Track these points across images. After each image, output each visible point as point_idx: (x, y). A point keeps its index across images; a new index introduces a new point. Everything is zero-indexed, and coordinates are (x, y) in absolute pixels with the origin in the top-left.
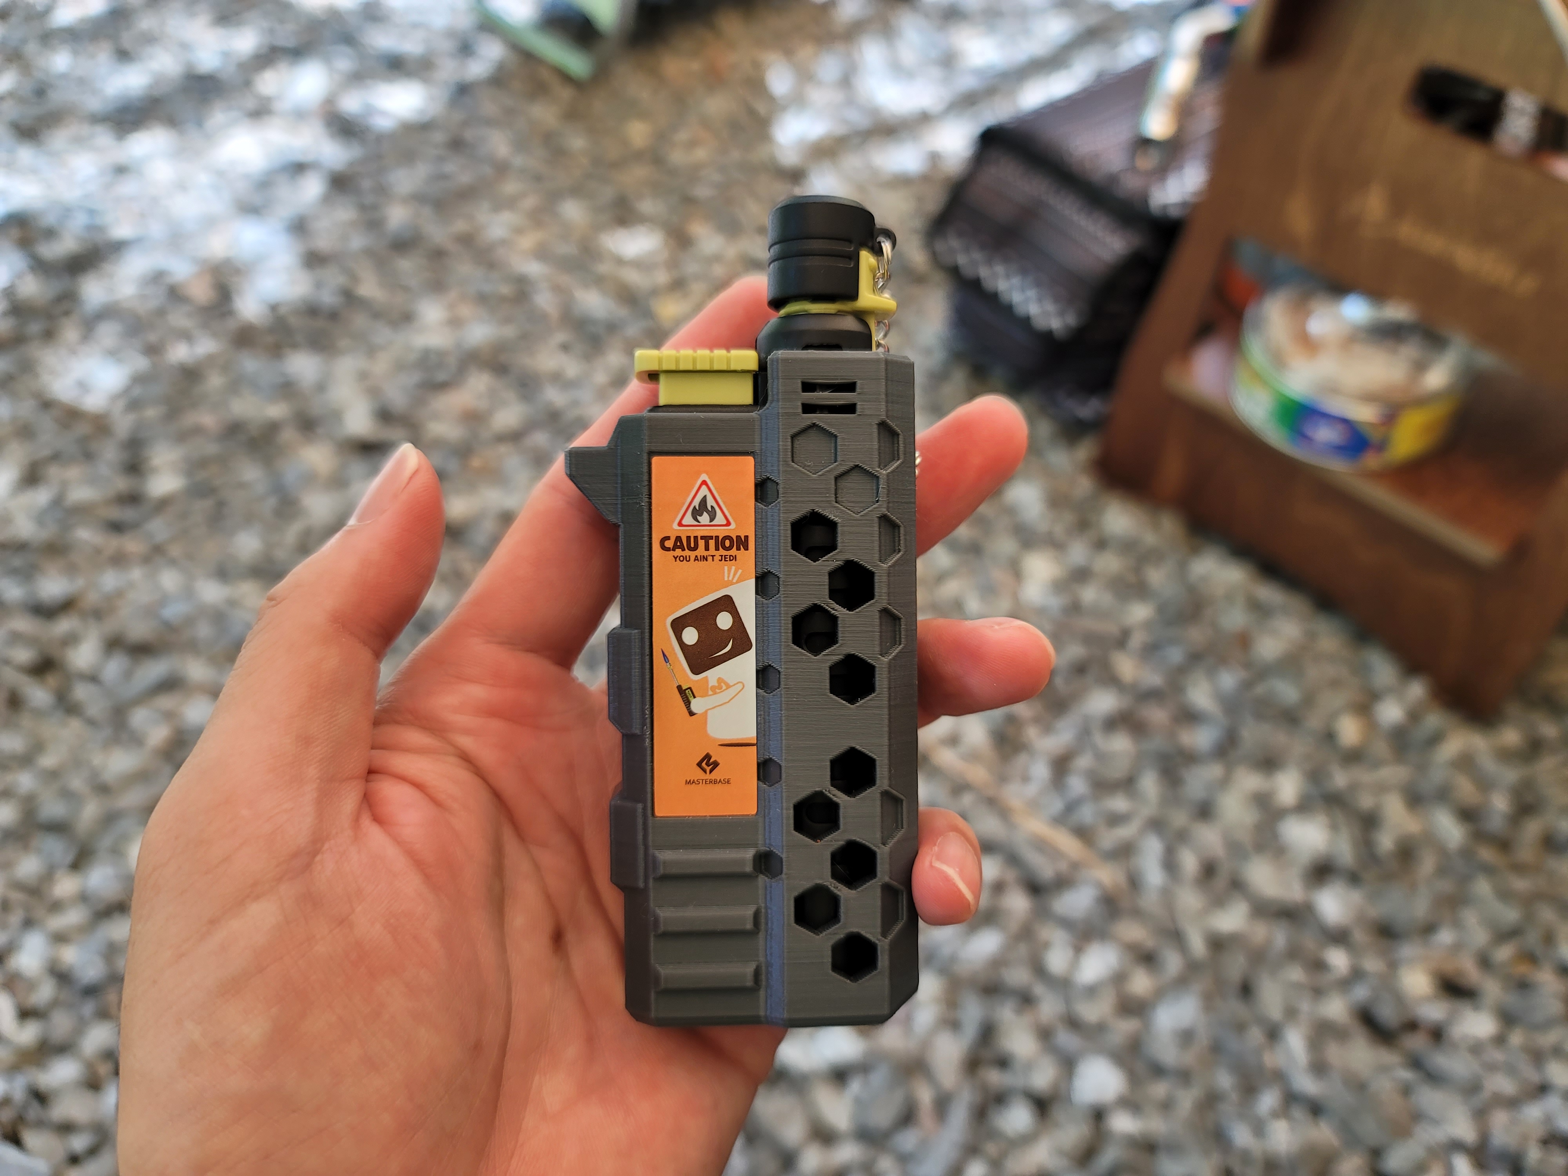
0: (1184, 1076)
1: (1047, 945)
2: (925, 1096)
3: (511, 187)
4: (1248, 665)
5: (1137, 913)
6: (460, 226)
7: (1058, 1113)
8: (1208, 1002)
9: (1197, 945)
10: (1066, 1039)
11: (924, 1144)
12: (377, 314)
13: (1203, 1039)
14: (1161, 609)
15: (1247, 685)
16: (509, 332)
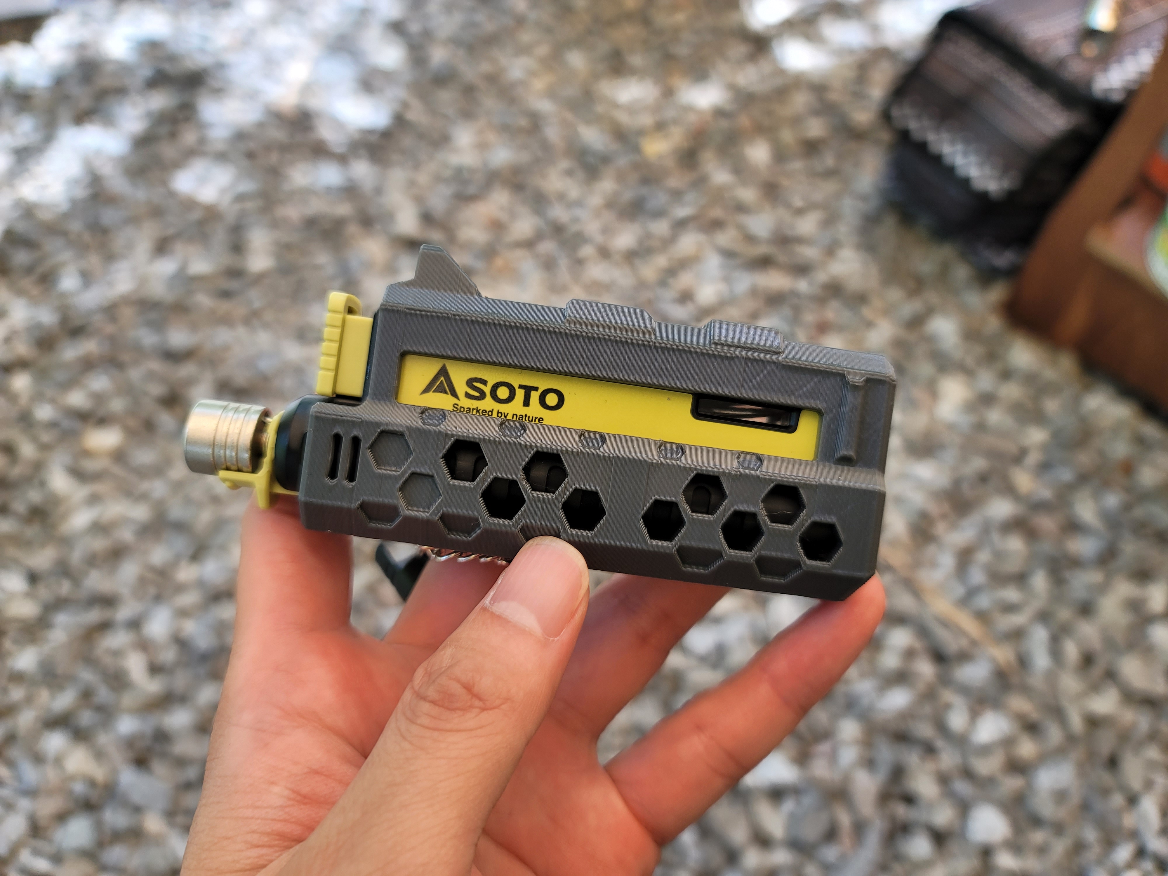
0: (1058, 829)
1: (948, 707)
2: (844, 819)
3: (526, 37)
4: (1128, 490)
5: (1025, 690)
6: (485, 67)
7: (953, 846)
8: (1082, 770)
9: (1076, 722)
10: (962, 787)
11: (843, 858)
12: (422, 136)
13: (1075, 799)
14: (1056, 435)
15: (1127, 507)
16: (524, 157)
